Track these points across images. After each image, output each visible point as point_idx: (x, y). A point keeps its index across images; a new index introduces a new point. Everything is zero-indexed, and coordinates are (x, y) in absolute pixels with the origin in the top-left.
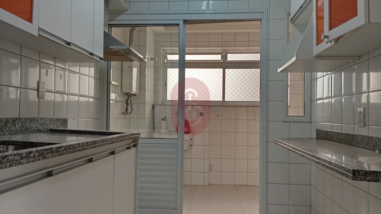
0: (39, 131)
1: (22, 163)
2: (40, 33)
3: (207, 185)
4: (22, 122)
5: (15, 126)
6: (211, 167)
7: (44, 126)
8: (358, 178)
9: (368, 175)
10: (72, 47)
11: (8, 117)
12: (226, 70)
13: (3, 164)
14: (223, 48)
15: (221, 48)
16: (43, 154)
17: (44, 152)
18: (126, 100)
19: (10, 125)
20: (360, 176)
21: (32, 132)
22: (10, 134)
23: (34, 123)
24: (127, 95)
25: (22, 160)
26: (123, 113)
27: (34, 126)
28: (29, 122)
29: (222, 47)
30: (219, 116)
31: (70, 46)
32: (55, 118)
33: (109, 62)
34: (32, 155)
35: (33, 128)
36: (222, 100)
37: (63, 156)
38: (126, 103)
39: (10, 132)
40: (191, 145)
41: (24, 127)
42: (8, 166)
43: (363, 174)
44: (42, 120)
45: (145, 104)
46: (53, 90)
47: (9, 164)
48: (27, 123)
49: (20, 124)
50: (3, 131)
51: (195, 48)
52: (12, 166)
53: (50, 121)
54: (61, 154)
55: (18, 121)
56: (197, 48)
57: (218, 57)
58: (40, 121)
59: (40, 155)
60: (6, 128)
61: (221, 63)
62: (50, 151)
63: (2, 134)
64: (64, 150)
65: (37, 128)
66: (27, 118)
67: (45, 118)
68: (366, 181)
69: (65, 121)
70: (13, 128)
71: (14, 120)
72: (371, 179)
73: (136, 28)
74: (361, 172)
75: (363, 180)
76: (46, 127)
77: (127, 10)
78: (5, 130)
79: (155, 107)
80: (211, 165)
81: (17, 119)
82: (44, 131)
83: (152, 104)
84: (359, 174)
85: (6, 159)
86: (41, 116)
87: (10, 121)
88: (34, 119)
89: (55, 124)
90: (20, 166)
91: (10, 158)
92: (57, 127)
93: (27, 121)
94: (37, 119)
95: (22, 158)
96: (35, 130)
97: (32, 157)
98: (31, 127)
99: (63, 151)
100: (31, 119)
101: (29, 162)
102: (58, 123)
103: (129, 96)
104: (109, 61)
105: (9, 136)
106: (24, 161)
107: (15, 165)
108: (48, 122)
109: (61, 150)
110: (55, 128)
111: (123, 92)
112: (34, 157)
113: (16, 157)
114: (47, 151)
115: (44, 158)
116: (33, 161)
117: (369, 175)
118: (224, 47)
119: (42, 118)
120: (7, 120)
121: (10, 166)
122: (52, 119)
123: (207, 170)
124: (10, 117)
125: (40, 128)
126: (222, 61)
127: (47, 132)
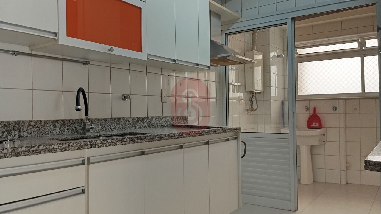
0: (163, 126)
1: (117, 144)
2: (148, 58)
3: (344, 183)
4: (149, 120)
5: (144, 122)
6: (348, 165)
7: (167, 122)
8: (369, 168)
9: (376, 165)
10: (177, 62)
11: (138, 116)
12: (365, 58)
13: (104, 144)
14: (359, 35)
15: (357, 35)
16: (133, 140)
17: (135, 139)
18: (250, 98)
19: (140, 122)
20: (371, 166)
21: (157, 126)
22: (140, 128)
23: (158, 120)
24: (250, 93)
25: (117, 143)
26: (248, 110)
27: (159, 123)
28: (155, 119)
29: (357, 33)
30: (356, 109)
31: (176, 62)
32: (177, 116)
33: (227, 67)
34: (125, 140)
35: (158, 124)
36: (361, 92)
37: (150, 142)
38: (250, 100)
39: (140, 127)
40: (324, 142)
41: (150, 123)
42: (107, 145)
43: (373, 165)
44: (165, 118)
45: (270, 100)
46: (174, 95)
47: (108, 144)
48: (153, 121)
49: (148, 121)
50: (135, 126)
51: (327, 39)
52: (110, 146)
53: (172, 119)
54: (149, 141)
55: (146, 119)
56: (330, 39)
57: (355, 45)
58: (163, 118)
59: (131, 140)
60: (137, 124)
61: (359, 51)
62: (139, 138)
63: (134, 128)
64: (152, 138)
65: (161, 124)
66: (153, 117)
67: (168, 116)
68: (375, 171)
69: (185, 119)
70: (142, 124)
71: (143, 119)
72: (379, 169)
73: (257, 31)
74: (371, 163)
75: (373, 170)
76: (169, 123)
77: (239, 19)
78: (137, 125)
79: (284, 102)
80: (348, 163)
81: (145, 117)
82: (167, 126)
83: (281, 100)
84: (370, 164)
85: (106, 142)
86: (164, 115)
87: (140, 119)
88: (159, 117)
89: (176, 121)
90: (116, 146)
91: (109, 141)
92: (179, 123)
93: (153, 119)
94: (161, 117)
95: (117, 142)
96: (160, 125)
97: (125, 141)
98: (157, 123)
99: (150, 139)
100: (156, 117)
101: (123, 144)
102: (179, 120)
103: (253, 94)
104: (227, 65)
105: (139, 129)
106: (119, 143)
107: (113, 145)
108: (170, 119)
109: (149, 138)
110: (176, 124)
111: (247, 91)
112: (126, 141)
113: (113, 140)
114: (136, 138)
115: (135, 142)
116: (126, 144)
117: (378, 165)
118: (359, 33)
119: (165, 117)
120: (138, 118)
121: (109, 145)
122: (173, 117)
123: (343, 167)
124: (139, 116)
125: (164, 124)
126: (359, 49)
127: (170, 127)
